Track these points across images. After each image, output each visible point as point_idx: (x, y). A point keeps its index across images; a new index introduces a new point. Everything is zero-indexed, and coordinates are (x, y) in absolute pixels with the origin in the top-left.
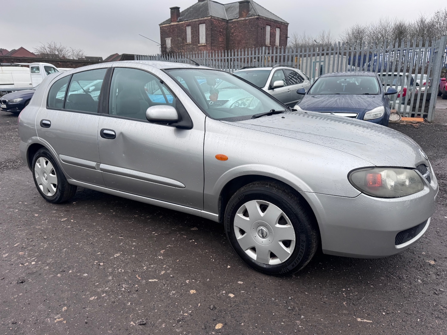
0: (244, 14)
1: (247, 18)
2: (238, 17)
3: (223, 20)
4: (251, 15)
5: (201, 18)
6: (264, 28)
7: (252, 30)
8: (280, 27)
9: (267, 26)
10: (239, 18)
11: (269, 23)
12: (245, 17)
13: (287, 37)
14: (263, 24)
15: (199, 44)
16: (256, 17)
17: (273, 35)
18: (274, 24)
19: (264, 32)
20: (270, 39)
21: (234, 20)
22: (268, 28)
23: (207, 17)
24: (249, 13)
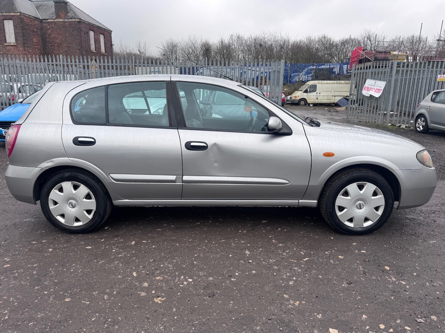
0: (62, 15)
1: (66, 20)
2: (55, 17)
3: (36, 19)
4: (71, 17)
5: (6, 13)
6: (87, 33)
7: (74, 33)
8: (103, 33)
9: (90, 31)
10: (56, 19)
11: (92, 28)
12: (63, 18)
13: (112, 45)
14: (86, 28)
15: (6, 43)
16: (77, 20)
17: (97, 41)
18: (98, 30)
19: (87, 36)
20: (95, 45)
21: (49, 20)
22: (92, 34)
23: (14, 13)
24: (68, 14)
